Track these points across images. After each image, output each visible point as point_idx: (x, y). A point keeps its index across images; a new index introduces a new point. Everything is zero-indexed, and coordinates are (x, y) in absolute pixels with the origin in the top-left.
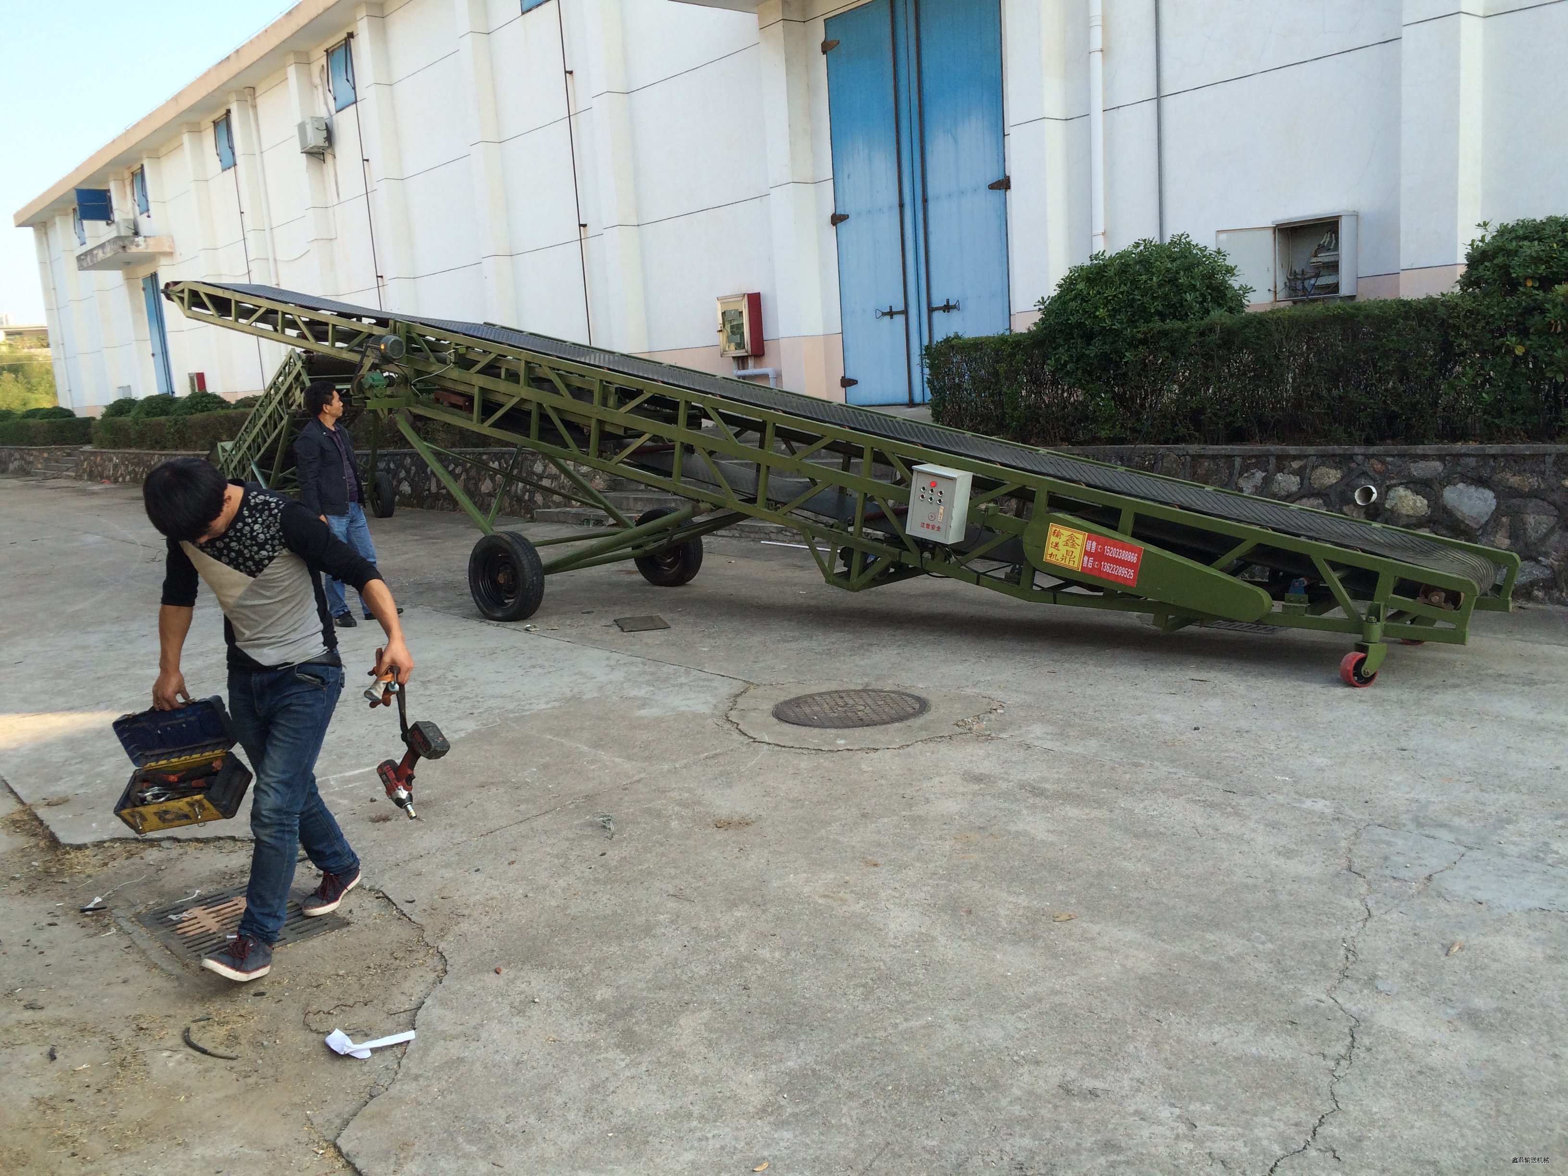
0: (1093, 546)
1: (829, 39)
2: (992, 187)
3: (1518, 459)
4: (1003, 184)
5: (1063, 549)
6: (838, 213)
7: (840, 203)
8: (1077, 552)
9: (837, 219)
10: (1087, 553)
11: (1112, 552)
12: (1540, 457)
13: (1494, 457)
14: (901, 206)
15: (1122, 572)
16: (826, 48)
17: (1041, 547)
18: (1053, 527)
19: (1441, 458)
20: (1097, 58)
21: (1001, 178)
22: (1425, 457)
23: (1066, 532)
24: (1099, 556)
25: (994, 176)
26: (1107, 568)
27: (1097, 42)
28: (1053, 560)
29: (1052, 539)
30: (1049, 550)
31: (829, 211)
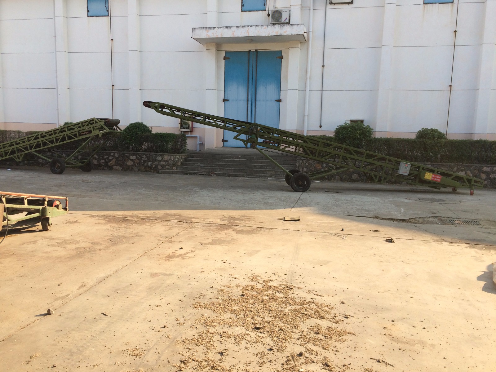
0: (433, 176)
1: (226, 57)
2: (276, 101)
3: (444, 165)
4: (280, 101)
5: (428, 176)
6: (225, 99)
7: (225, 97)
8: (430, 177)
9: (224, 100)
10: (432, 177)
11: (436, 177)
12: (447, 165)
13: (440, 165)
14: (248, 101)
15: (438, 180)
16: (225, 58)
17: (424, 176)
18: (426, 173)
19: (431, 165)
20: (308, 80)
21: (279, 99)
22: (428, 164)
23: (429, 174)
24: (434, 177)
25: (277, 98)
26: (435, 179)
27: (308, 76)
28: (426, 178)
29: (426, 175)
30: (426, 176)
31: (222, 97)
